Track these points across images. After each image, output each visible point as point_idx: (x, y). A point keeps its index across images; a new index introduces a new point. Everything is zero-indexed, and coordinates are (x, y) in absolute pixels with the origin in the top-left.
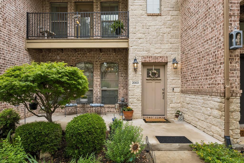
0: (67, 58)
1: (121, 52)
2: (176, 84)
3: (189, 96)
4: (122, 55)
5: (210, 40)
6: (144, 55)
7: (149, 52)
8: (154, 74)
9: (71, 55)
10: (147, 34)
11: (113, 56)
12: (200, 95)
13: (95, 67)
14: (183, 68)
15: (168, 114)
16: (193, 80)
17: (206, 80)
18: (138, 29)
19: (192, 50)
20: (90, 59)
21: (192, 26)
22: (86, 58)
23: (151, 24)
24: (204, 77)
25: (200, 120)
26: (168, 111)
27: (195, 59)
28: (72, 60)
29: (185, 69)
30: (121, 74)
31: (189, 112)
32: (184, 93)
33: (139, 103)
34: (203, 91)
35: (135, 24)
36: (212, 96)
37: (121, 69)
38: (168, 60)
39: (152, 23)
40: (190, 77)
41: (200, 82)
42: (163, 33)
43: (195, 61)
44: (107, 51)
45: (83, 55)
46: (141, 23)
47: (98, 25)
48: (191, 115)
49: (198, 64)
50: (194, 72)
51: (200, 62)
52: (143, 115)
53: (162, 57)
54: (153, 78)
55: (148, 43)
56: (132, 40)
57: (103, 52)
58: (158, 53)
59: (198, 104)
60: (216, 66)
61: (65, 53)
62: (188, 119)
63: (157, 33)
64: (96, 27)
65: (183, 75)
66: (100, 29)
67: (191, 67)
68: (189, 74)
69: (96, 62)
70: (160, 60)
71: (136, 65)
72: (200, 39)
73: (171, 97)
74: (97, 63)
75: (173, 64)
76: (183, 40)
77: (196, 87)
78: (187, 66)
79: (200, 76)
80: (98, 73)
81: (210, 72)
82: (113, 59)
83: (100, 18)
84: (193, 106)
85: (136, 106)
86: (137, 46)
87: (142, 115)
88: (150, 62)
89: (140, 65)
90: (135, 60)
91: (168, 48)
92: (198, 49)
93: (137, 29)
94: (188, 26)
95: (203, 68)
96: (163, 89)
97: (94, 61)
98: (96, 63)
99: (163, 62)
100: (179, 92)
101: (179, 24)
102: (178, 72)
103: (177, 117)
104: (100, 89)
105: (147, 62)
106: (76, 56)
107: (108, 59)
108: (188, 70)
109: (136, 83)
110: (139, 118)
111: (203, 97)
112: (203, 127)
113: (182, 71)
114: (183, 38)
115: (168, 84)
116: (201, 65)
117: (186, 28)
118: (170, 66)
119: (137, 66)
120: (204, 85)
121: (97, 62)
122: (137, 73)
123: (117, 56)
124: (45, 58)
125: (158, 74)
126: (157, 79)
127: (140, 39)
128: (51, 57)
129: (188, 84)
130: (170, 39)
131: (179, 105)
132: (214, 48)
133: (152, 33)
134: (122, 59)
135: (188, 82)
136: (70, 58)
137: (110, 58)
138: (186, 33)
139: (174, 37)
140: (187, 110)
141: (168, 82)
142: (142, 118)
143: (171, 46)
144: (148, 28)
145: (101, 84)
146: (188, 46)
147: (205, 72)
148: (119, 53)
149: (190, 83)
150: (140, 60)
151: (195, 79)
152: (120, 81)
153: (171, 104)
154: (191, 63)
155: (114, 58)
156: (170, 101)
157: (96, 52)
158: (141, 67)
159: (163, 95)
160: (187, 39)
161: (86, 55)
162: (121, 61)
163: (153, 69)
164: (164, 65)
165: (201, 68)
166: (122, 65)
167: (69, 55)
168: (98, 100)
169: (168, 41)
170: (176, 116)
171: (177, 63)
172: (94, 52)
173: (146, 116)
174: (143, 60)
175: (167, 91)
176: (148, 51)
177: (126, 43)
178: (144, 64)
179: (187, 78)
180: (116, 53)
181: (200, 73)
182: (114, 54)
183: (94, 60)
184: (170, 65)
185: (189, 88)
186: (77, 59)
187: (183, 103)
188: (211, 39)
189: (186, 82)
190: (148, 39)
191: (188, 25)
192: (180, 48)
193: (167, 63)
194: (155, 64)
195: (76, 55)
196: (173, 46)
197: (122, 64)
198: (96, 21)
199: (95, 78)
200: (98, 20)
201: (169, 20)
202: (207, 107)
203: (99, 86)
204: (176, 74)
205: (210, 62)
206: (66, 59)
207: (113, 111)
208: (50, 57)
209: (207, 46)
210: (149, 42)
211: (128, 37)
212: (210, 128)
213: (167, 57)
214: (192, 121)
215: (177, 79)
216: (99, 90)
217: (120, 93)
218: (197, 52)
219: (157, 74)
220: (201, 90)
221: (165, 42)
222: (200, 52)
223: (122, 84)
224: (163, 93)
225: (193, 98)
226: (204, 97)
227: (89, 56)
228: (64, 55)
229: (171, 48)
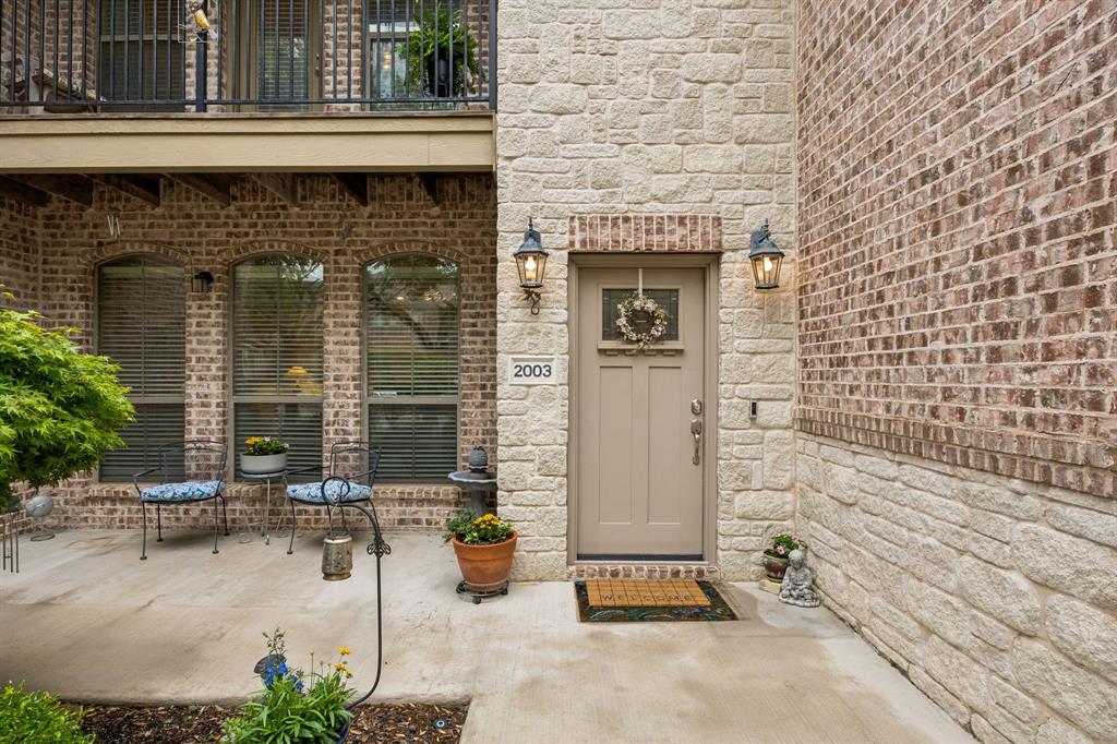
0: (183, 235)
1: (475, 201)
2: (771, 379)
3: (849, 460)
4: (479, 219)
5: (1032, 63)
6: (581, 208)
7: (614, 193)
8: (642, 320)
9: (200, 216)
10: (601, 87)
11: (429, 221)
12: (939, 467)
13: (333, 284)
14: (814, 286)
15: (720, 553)
16: (884, 359)
17: (990, 360)
18: (551, 56)
19: (874, 167)
20: (307, 238)
21: (873, 12)
22: (285, 234)
23: (625, 30)
24: (975, 339)
25: (935, 637)
26: (720, 537)
27: (900, 222)
28: (208, 244)
29: (825, 291)
30: (471, 320)
31: (851, 554)
32: (815, 435)
33: (554, 486)
34: (970, 440)
35: (530, 25)
36: (1052, 493)
37: (470, 292)
38: (725, 237)
39: (633, 19)
40: (857, 339)
41: (941, 372)
42: (698, 81)
43: (898, 230)
44: (398, 198)
45: (268, 216)
46: (569, 19)
47: (349, 55)
48: (865, 582)
49: (926, 248)
50: (891, 307)
51: (943, 234)
52: (580, 557)
53: (688, 222)
54: (638, 341)
55: (609, 139)
56: (513, 120)
57: (373, 199)
58: (667, 195)
59: (917, 524)
60: (1092, 258)
61: (172, 207)
62: (844, 598)
63: (658, 82)
64: (336, 65)
65: (815, 323)
66: (359, 77)
67: (868, 278)
68: (853, 320)
69: (337, 253)
70: (675, 238)
71: (531, 264)
72: (936, 78)
73: (742, 451)
74: (341, 259)
75: (756, 259)
76: (815, 120)
77: (905, 408)
78: (838, 268)
79: (936, 336)
80: (347, 317)
81: (1032, 307)
82: (431, 239)
83: (358, 15)
84: (879, 529)
85: (537, 505)
86: (542, 155)
87: (574, 556)
88: (621, 249)
89: (557, 265)
90: (533, 235)
91: (726, 169)
92: (925, 150)
93: (543, 58)
94: (847, 23)
95: (965, 277)
96: (693, 407)
97: (326, 248)
98: (336, 262)
99: (693, 247)
100: (786, 428)
101: (790, 28)
102: (782, 311)
103: (775, 571)
104: (357, 401)
105: (599, 249)
106: (231, 222)
107: (403, 238)
108: (847, 294)
109: (537, 372)
110: (552, 577)
111: (967, 484)
112: (964, 697)
113: (804, 302)
114: (812, 105)
115: (721, 380)
116: (945, 258)
117: (833, 39)
118: (735, 272)
119: (541, 274)
120: (975, 398)
121: (345, 254)
122: (541, 311)
123: (452, 224)
124: (63, 235)
125: (666, 318)
126: (662, 351)
127: (562, 118)
128: (95, 226)
129: (848, 381)
130: (736, 113)
131: (784, 503)
132: (1080, 111)
133: (630, 81)
134: (477, 237)
135: (845, 372)
136: (196, 231)
137: (416, 233)
138: (833, 69)
139: (762, 101)
140: (837, 541)
141: (722, 367)
142: (570, 576)
143: (740, 153)
144: (605, 51)
145: (365, 372)
146: (848, 146)
147: (987, 301)
148: (460, 205)
149: (863, 379)
150: (558, 241)
151: (897, 351)
152: (468, 357)
153: (738, 497)
154: (866, 249)
155: (433, 234)
156: (735, 475)
157: (337, 202)
158: (567, 279)
159: (697, 441)
160: (839, 104)
161: (282, 220)
162: (473, 252)
163: (640, 291)
164: (704, 269)
165: (947, 276)
166: (477, 271)
167: (189, 216)
168: (345, 459)
169: (724, 128)
170: (769, 567)
171: (777, 256)
172: (329, 203)
173: (595, 565)
174: (578, 237)
175: (718, 418)
176: (609, 184)
177: (483, 141)
178: (584, 263)
179: (842, 341)
180: (444, 208)
181: (939, 311)
182: (436, 210)
183: (328, 244)
184: (738, 266)
185: (854, 406)
186: (232, 240)
187: (812, 493)
188: (1046, 50)
189: (832, 365)
190: (608, 116)
191: (845, 13)
192: (795, 166)
193: (716, 256)
194: (648, 260)
195: (227, 217)
196: (754, 155)
197: (480, 267)
198: (339, 33)
199: (330, 339)
200: (349, 29)
201: (729, 7)
202: (998, 561)
203: (352, 383)
204: (770, 319)
205: (1029, 226)
206: (178, 239)
207: (427, 520)
208: (91, 230)
209: (998, 113)
210: (614, 131)
211: (494, 106)
212: (1026, 727)
213: (719, 219)
214: (874, 619)
215: (779, 348)
216: (356, 405)
217: (466, 419)
218: (914, 172)
219: (658, 322)
220: (949, 432)
221: (707, 132)
222: (941, 170)
223: (479, 374)
224: (698, 429)
225: (881, 478)
226: (975, 488)
227: (299, 225)
228: (163, 217)
229: (745, 168)
